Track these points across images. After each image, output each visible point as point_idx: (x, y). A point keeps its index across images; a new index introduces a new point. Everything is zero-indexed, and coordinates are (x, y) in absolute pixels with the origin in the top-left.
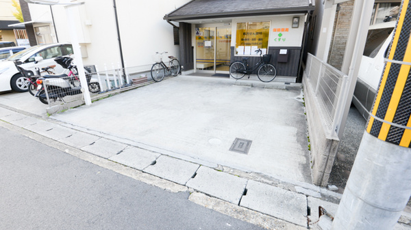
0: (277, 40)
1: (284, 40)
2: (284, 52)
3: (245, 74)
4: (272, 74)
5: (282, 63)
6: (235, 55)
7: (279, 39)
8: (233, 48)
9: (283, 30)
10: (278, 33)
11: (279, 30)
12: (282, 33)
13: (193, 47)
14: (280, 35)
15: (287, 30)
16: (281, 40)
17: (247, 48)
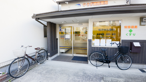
0: (128, 35)
1: (134, 35)
2: (137, 44)
5: (134, 53)
6: (92, 46)
7: (130, 34)
8: (90, 41)
9: (133, 27)
10: (129, 29)
11: (129, 27)
12: (132, 29)
14: (131, 31)
15: (136, 27)
16: (132, 35)
17: (103, 41)
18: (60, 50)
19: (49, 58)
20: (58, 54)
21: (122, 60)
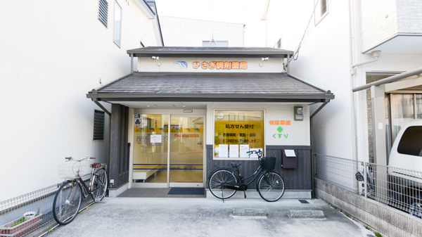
0: (277, 136)
1: (286, 136)
2: (290, 153)
3: (237, 189)
4: (278, 188)
5: (288, 169)
6: (214, 158)
7: (280, 135)
8: (210, 148)
9: (283, 122)
10: (277, 126)
11: (277, 123)
12: (282, 126)
13: (129, 145)
14: (280, 130)
15: (288, 123)
16: (282, 136)
17: (234, 147)
18: (134, 175)
19: (112, 193)
20: (129, 185)
21: (267, 183)
